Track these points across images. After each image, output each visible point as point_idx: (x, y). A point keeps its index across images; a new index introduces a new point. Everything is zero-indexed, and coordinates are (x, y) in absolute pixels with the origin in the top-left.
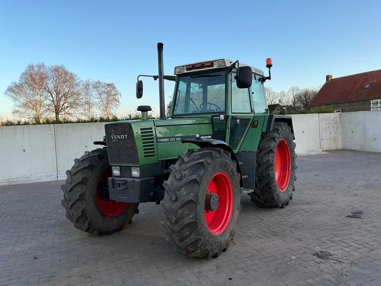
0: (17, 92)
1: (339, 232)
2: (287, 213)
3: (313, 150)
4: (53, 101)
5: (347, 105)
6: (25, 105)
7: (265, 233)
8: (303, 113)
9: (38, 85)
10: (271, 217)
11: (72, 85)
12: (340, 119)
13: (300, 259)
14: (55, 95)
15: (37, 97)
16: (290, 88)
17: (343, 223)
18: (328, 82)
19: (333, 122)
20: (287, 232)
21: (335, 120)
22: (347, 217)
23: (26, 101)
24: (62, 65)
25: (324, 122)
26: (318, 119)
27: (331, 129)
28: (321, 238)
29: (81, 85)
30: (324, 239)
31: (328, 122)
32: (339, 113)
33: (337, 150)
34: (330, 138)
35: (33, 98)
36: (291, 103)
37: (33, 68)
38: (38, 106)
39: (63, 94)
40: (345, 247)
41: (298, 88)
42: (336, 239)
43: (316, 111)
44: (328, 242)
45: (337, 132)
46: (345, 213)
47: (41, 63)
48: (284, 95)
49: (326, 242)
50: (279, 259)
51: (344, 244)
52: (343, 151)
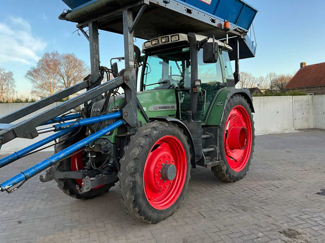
0: (35, 76)
1: (308, 210)
2: (259, 187)
3: (286, 128)
4: (64, 84)
5: (319, 89)
6: (42, 87)
7: (235, 208)
8: (278, 96)
9: (52, 70)
10: (243, 191)
11: (80, 70)
12: (312, 101)
13: (267, 236)
14: (66, 79)
15: (52, 80)
16: (268, 75)
17: (312, 200)
18: (302, 68)
19: (306, 104)
20: (256, 207)
21: (307, 102)
22: (316, 194)
23: (42, 83)
24: (73, 53)
25: (297, 104)
26: (291, 101)
27: (303, 110)
28: (290, 214)
29: (87, 70)
30: (293, 216)
31: (301, 104)
32: (311, 96)
33: (309, 129)
34: (302, 118)
35: (48, 81)
36: (268, 87)
37: (48, 56)
38: (52, 88)
39: (73, 77)
40: (314, 226)
41: (275, 74)
42: (305, 217)
43: (290, 94)
44: (296, 219)
45: (309, 113)
46: (314, 190)
47: (55, 52)
48: (263, 80)
49: (295, 220)
50: (246, 235)
51: (312, 223)
52: (314, 130)
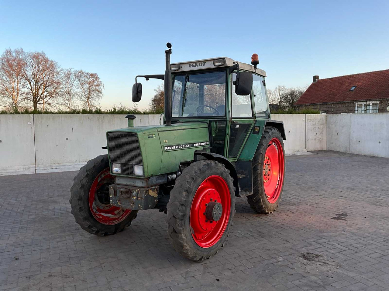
1: (324, 234)
3: (298, 150)
4: (31, 90)
5: (332, 106)
6: (1, 92)
7: (252, 234)
9: (16, 71)
11: (52, 73)
12: (326, 120)
13: (287, 260)
14: (34, 83)
15: (15, 85)
16: (277, 88)
17: (329, 225)
18: (314, 82)
19: (319, 123)
20: (274, 233)
21: (321, 121)
22: (332, 218)
23: (1, 88)
24: (42, 51)
25: (310, 123)
26: (304, 119)
27: (317, 130)
28: (307, 239)
29: (61, 73)
30: (310, 241)
31: (314, 123)
32: (324, 114)
33: (322, 151)
34: (315, 140)
35: (10, 86)
36: (277, 102)
37: (10, 54)
38: (15, 94)
39: (42, 82)
40: (331, 249)
41: (285, 87)
42: (322, 241)
43: (303, 112)
44: (314, 243)
45: (322, 134)
46: (330, 215)
47: (20, 49)
48: (270, 94)
49: (312, 244)
50: (266, 260)
51: (329, 246)
52: (328, 152)
